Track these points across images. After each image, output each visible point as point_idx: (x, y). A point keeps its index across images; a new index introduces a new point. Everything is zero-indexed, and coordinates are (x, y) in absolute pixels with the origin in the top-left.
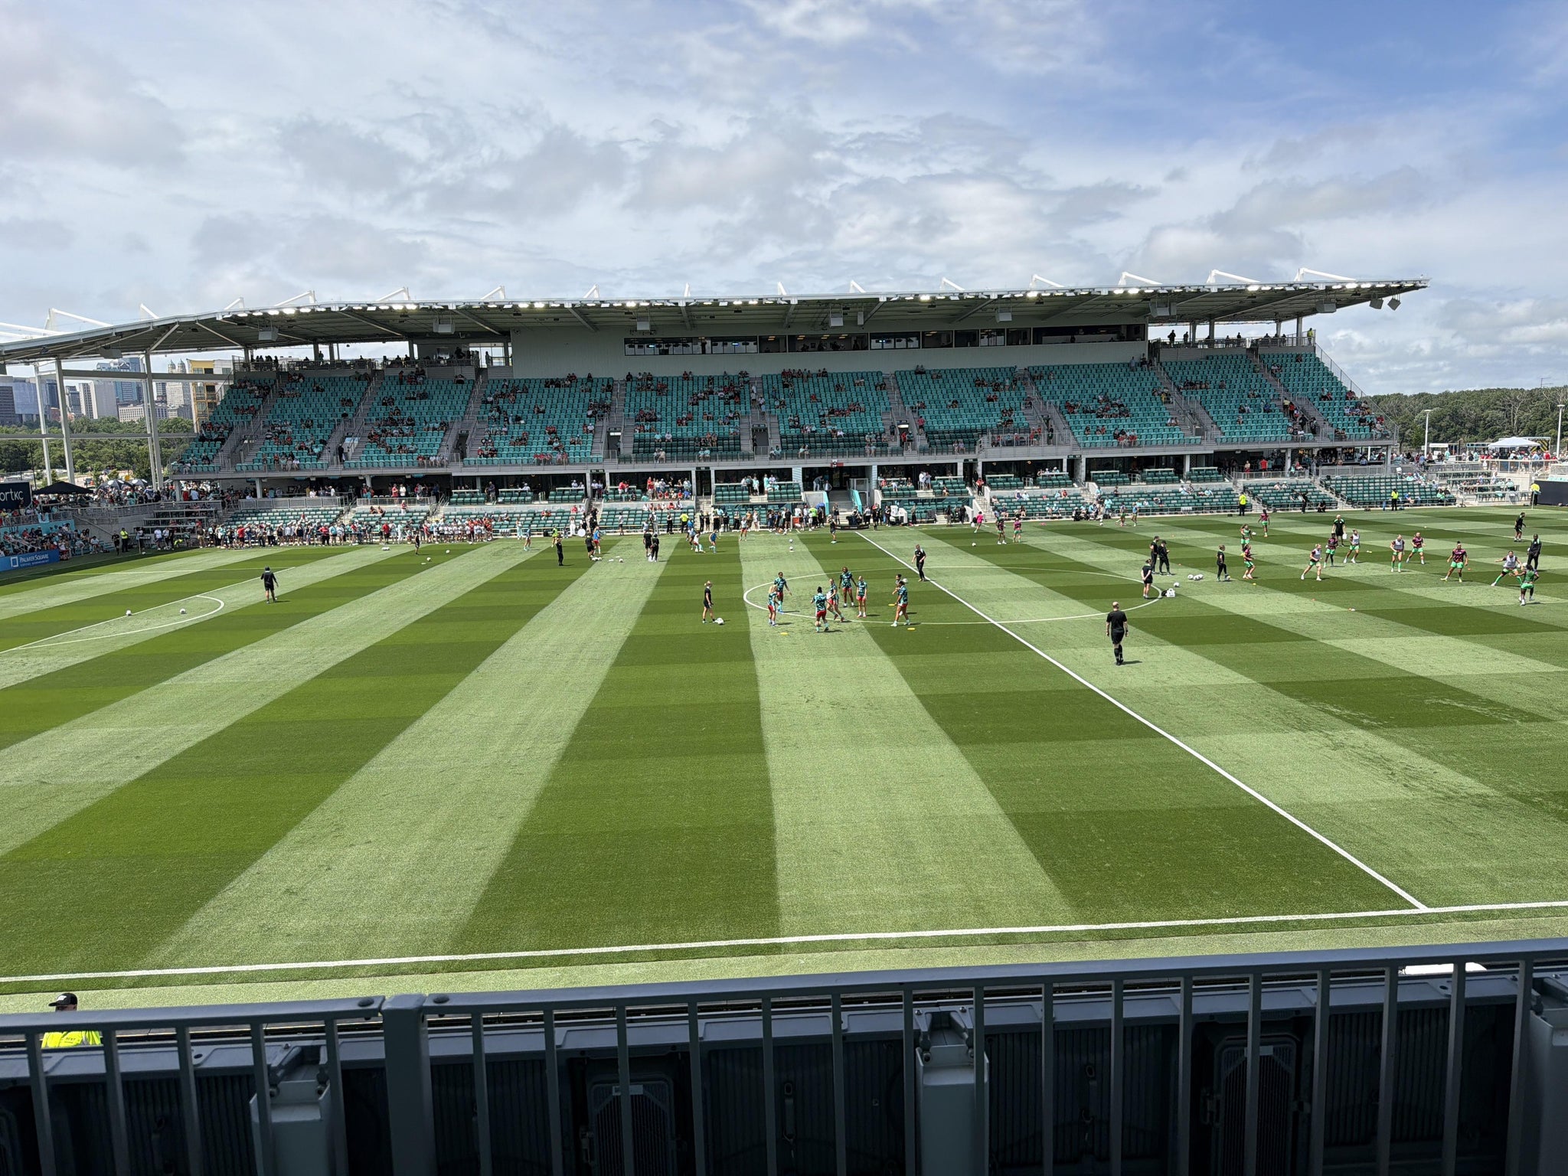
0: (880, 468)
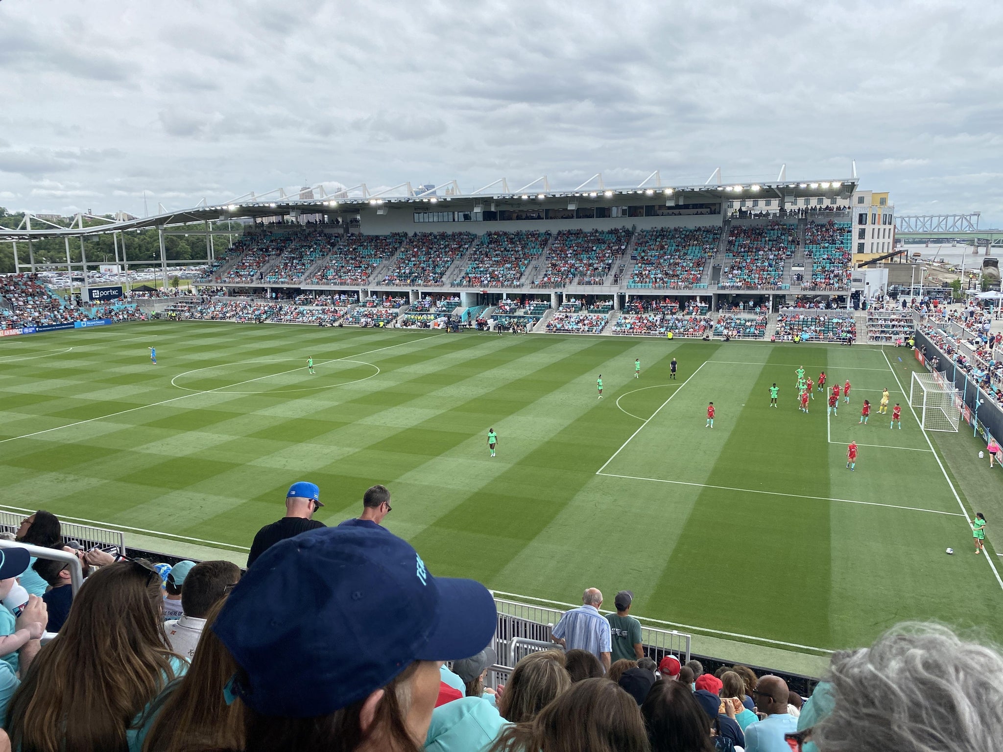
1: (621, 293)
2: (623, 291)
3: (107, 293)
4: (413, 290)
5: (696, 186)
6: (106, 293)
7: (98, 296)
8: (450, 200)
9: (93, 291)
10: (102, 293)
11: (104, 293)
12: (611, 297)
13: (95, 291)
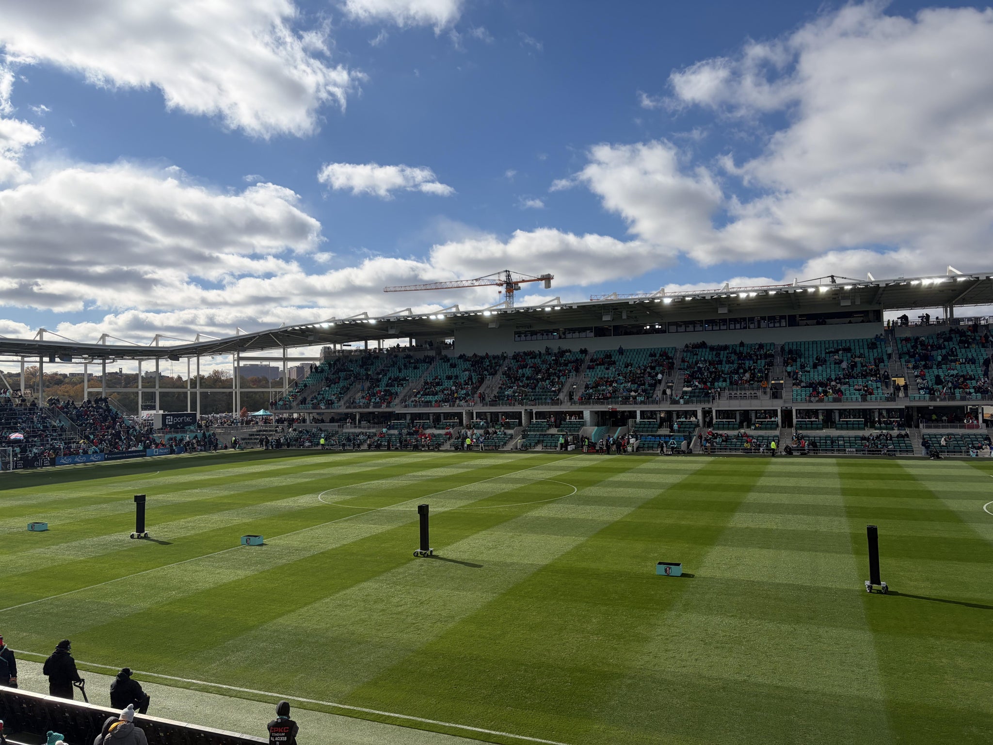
0: (642, 413)
1: (786, 408)
2: (788, 405)
3: (181, 420)
4: (526, 410)
5: (882, 281)
6: (179, 420)
7: (172, 423)
8: (576, 307)
9: (167, 417)
10: (176, 420)
11: (177, 420)
12: (774, 413)
13: (169, 417)
